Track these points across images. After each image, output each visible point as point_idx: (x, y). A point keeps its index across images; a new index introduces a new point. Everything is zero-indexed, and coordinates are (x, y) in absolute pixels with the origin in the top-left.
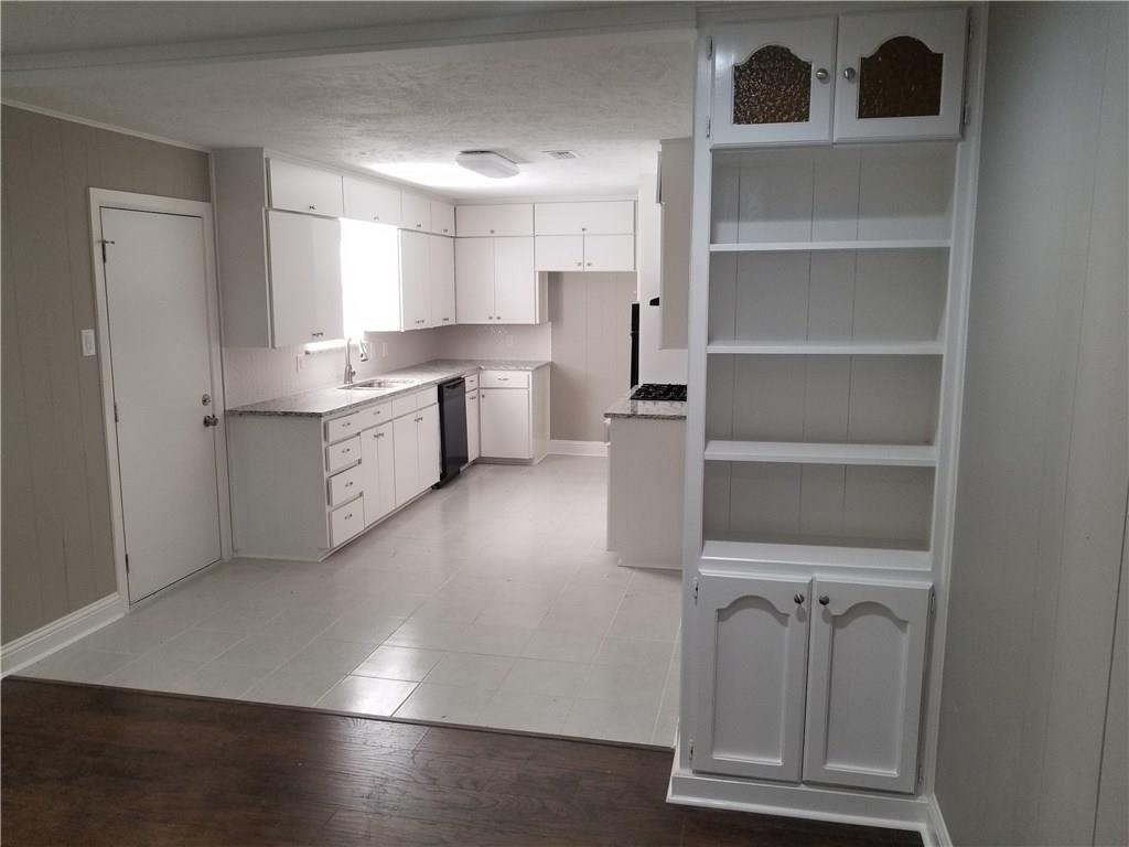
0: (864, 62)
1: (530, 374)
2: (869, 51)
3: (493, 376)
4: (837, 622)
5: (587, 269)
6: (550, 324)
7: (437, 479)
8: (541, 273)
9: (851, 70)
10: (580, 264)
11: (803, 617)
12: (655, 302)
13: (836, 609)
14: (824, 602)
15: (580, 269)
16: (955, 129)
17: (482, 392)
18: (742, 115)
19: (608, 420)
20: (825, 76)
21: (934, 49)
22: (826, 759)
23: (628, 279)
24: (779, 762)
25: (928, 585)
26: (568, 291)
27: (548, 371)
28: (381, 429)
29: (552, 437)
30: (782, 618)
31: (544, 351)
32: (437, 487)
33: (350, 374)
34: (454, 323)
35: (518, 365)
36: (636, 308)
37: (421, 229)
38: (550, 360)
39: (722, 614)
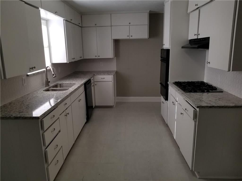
1: (113, 76)
3: (99, 77)
5: (131, 38)
6: (116, 58)
7: (85, 120)
10: (128, 36)
15: (128, 38)
17: (95, 83)
28: (67, 111)
29: (117, 96)
32: (86, 123)
33: (47, 83)
34: (83, 59)
35: (108, 73)
37: (71, 21)
38: (116, 70)
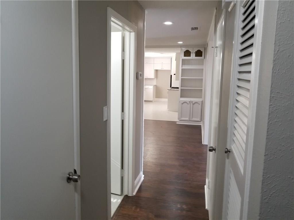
0: (196, 52)
1: (153, 86)
2: (196, 51)
3: (147, 87)
4: (193, 104)
5: (163, 69)
6: (156, 78)
8: (155, 70)
9: (194, 53)
11: (190, 104)
12: (175, 74)
13: (193, 103)
14: (192, 102)
15: (161, 69)
16: (204, 58)
18: (185, 56)
19: (168, 91)
20: (192, 53)
21: (202, 51)
22: (192, 118)
23: (170, 71)
24: (187, 119)
25: (201, 100)
26: (159, 73)
27: (155, 86)
29: (156, 98)
30: (188, 104)
31: (155, 83)
35: (151, 85)
36: (171, 76)
38: (155, 84)
39: (182, 104)
